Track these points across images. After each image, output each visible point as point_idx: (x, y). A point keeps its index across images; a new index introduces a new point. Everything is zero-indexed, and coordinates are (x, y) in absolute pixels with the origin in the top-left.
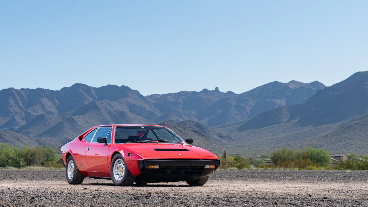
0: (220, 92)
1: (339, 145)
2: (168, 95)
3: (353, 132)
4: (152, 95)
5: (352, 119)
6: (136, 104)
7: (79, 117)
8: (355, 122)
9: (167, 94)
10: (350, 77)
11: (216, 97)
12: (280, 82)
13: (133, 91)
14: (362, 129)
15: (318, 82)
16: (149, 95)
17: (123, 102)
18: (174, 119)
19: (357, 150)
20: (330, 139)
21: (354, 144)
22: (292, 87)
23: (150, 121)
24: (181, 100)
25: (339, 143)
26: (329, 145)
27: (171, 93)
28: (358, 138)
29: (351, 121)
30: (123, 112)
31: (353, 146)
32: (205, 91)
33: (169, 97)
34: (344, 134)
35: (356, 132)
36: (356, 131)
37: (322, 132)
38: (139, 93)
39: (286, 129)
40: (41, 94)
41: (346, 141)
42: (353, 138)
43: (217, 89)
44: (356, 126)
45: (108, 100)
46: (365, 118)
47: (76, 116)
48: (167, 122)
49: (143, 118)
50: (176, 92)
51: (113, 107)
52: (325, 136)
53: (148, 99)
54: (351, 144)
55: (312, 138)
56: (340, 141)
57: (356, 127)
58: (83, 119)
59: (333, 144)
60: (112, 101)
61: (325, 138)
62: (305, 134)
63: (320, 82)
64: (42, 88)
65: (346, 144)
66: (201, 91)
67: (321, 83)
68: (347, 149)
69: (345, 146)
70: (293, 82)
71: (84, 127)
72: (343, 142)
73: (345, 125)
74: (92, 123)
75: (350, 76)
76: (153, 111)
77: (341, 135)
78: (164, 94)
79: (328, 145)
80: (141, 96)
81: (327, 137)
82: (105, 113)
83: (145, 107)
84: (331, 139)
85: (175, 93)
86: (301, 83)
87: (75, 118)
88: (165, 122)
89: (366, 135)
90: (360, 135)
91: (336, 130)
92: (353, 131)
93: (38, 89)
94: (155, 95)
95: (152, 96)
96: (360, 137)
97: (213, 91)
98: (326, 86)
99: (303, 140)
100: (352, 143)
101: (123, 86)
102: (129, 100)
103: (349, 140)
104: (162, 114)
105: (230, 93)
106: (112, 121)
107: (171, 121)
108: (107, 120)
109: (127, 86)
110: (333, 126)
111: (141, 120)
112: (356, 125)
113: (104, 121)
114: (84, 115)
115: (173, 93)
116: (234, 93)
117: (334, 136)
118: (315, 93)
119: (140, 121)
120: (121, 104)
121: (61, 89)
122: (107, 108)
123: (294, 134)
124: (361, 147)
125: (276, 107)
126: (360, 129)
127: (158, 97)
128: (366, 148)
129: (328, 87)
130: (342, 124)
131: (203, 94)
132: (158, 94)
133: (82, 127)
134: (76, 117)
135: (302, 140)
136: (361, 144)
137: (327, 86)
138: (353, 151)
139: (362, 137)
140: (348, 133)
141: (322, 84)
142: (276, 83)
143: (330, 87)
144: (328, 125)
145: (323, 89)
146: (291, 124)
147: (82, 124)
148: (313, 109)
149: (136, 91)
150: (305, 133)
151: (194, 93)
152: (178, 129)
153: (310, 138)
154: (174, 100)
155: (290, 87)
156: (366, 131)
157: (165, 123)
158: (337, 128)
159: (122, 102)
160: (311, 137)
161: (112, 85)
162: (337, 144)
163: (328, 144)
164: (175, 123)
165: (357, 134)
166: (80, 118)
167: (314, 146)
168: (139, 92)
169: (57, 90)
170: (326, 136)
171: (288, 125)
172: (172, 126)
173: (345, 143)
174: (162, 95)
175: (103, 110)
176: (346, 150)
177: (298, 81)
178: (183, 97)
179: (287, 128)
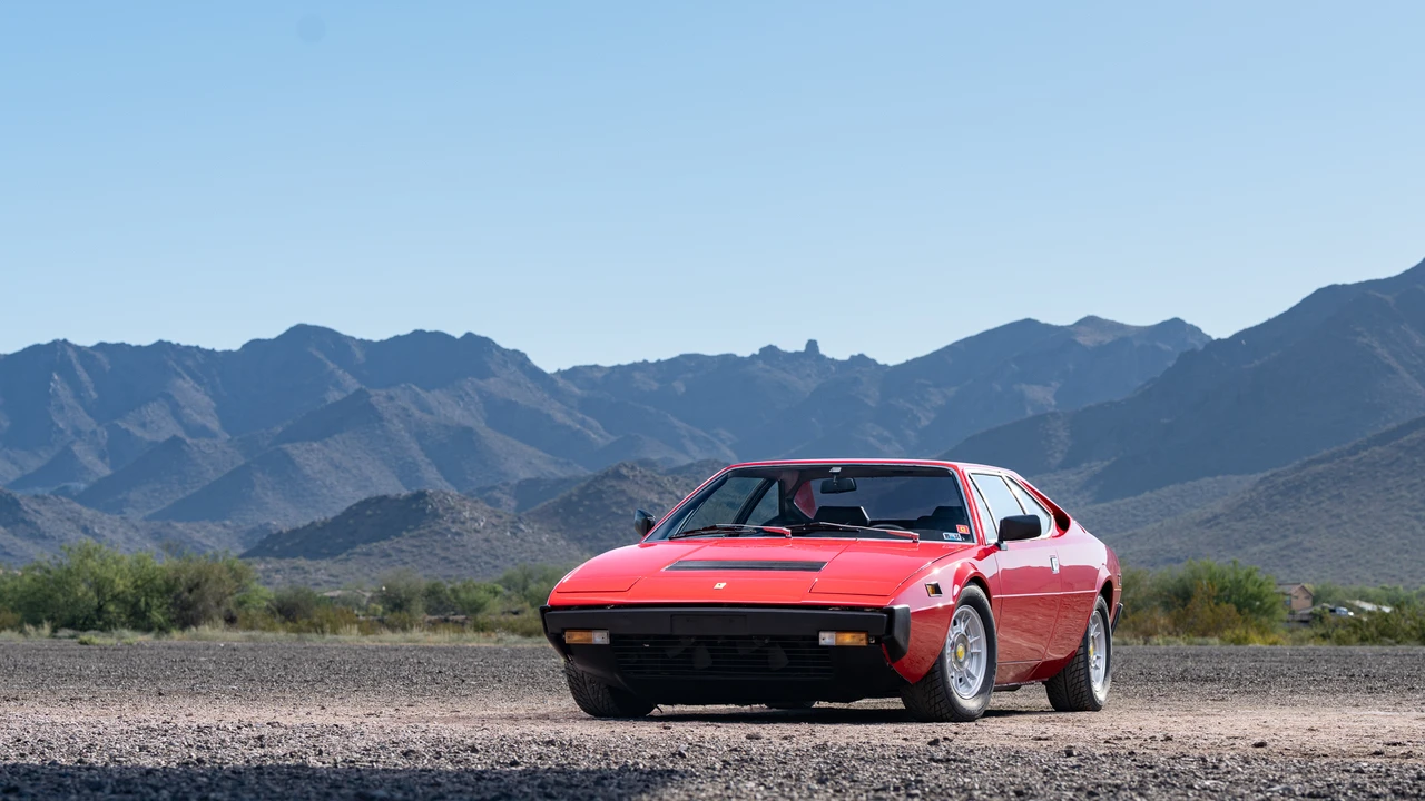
0: (823, 357)
1: (1262, 552)
2: (634, 367)
3: (1312, 505)
4: (575, 370)
5: (1306, 459)
6: (516, 402)
7: (308, 448)
8: (1321, 468)
9: (629, 366)
10: (1298, 305)
11: (809, 376)
12: (1043, 320)
13: (505, 352)
14: (1344, 494)
15: (1182, 322)
16: (566, 367)
17: (470, 392)
18: (654, 457)
19: (1326, 572)
20: (1228, 532)
21: (1316, 549)
22: (1087, 340)
23: (568, 464)
24: (680, 387)
25: (1263, 546)
26: (1223, 553)
27: (645, 362)
28: (1331, 526)
29: (1304, 466)
30: (469, 431)
31: (1311, 556)
32: (770, 352)
33: (637, 375)
34: (1276, 512)
35: (1323, 505)
36: (1323, 502)
37: (1196, 504)
38: (528, 360)
39: (1066, 495)
40: (171, 363)
41: (1285, 537)
42: (1312, 528)
43: (812, 345)
44: (1323, 484)
45: (414, 387)
46: (1356, 453)
47: (298, 445)
48: (633, 468)
49: (541, 453)
50: (663, 358)
51: (432, 413)
52: (1209, 521)
53: (561, 383)
54: (1305, 550)
55: (1162, 525)
56: (1263, 539)
57: (1321, 487)
58: (324, 454)
59: (1240, 548)
60: (428, 390)
61: (1211, 527)
62: (1134, 512)
63: (1188, 321)
64: (174, 342)
65: (1287, 547)
66: (753, 355)
67: (1192, 325)
68: (1290, 566)
69: (1283, 556)
70: (1090, 321)
71: (328, 482)
72: (1276, 541)
73: (1281, 480)
74: (355, 471)
75: (1299, 300)
76: (578, 427)
77: (1267, 515)
78: (619, 367)
79: (1220, 551)
80: (536, 374)
81: (1218, 523)
82: (403, 432)
83: (551, 412)
84: (1234, 530)
85: (659, 361)
86: (1121, 327)
87: (295, 452)
88: (626, 467)
89: (1359, 516)
90: (1339, 516)
91: (1248, 496)
92: (1310, 503)
93: (160, 343)
94: (586, 367)
95: (574, 374)
96: (1338, 521)
97: (797, 354)
98: (1209, 337)
99: (1130, 532)
100: (1307, 544)
101: (469, 335)
102: (493, 385)
103: (1296, 532)
104: (613, 438)
105: (860, 361)
106: (429, 464)
107: (646, 463)
108: (409, 460)
109: (483, 334)
110: (1239, 482)
111: (534, 461)
112: (1324, 480)
113: (400, 462)
114: (327, 439)
115: (652, 360)
116: (874, 362)
117: (1242, 519)
118: (1170, 364)
119: (530, 463)
120: (463, 400)
121: (244, 346)
122: (409, 416)
123: (1097, 513)
124: (1343, 561)
125: (1030, 413)
126: (1336, 493)
127: (599, 375)
128: (1360, 565)
129: (1219, 340)
130: (1272, 476)
131: (761, 364)
132: (596, 366)
133: (318, 482)
134: (297, 448)
135: (1124, 534)
136: (1340, 549)
137: (1215, 338)
138: (1310, 575)
139: (1346, 523)
140: (1294, 507)
141: (1196, 331)
142: (1029, 324)
143: (1225, 340)
144: (1219, 478)
145: (1201, 348)
146: (1082, 475)
147: (321, 472)
148: (1166, 421)
149: (516, 352)
150: (1135, 508)
151: (728, 360)
152: (671, 493)
153: (1157, 525)
154: (655, 386)
155: (1080, 340)
156: (1359, 501)
157: (624, 471)
158: (1254, 490)
159: (467, 394)
160: (1159, 524)
161: (428, 330)
162: (1255, 549)
163: (1221, 548)
164: (660, 471)
165: (1327, 511)
166: (313, 450)
167: (1169, 555)
168: (529, 356)
169: (227, 348)
170: (1213, 521)
171: (1071, 478)
172: (649, 482)
173: (1282, 543)
174: (613, 368)
175: (396, 421)
176: (1287, 571)
177: (1110, 318)
178: (690, 376)
179: (1068, 491)
